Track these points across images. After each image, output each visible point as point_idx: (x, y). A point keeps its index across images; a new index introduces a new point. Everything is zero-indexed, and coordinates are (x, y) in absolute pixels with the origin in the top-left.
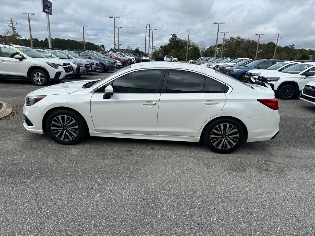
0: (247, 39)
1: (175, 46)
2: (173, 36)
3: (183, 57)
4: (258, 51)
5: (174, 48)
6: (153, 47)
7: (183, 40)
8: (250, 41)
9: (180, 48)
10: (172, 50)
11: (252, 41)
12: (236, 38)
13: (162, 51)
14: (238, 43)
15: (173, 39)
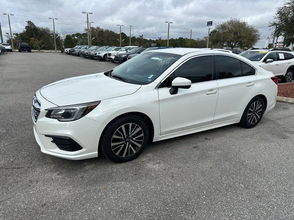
0: (106, 29)
1: (34, 34)
2: (28, 23)
3: (45, 45)
4: (122, 40)
5: (33, 37)
6: (12, 34)
7: (40, 28)
8: (108, 31)
9: (40, 36)
10: (31, 38)
11: (111, 31)
12: (96, 28)
13: (19, 40)
14: (101, 33)
15: (29, 27)
